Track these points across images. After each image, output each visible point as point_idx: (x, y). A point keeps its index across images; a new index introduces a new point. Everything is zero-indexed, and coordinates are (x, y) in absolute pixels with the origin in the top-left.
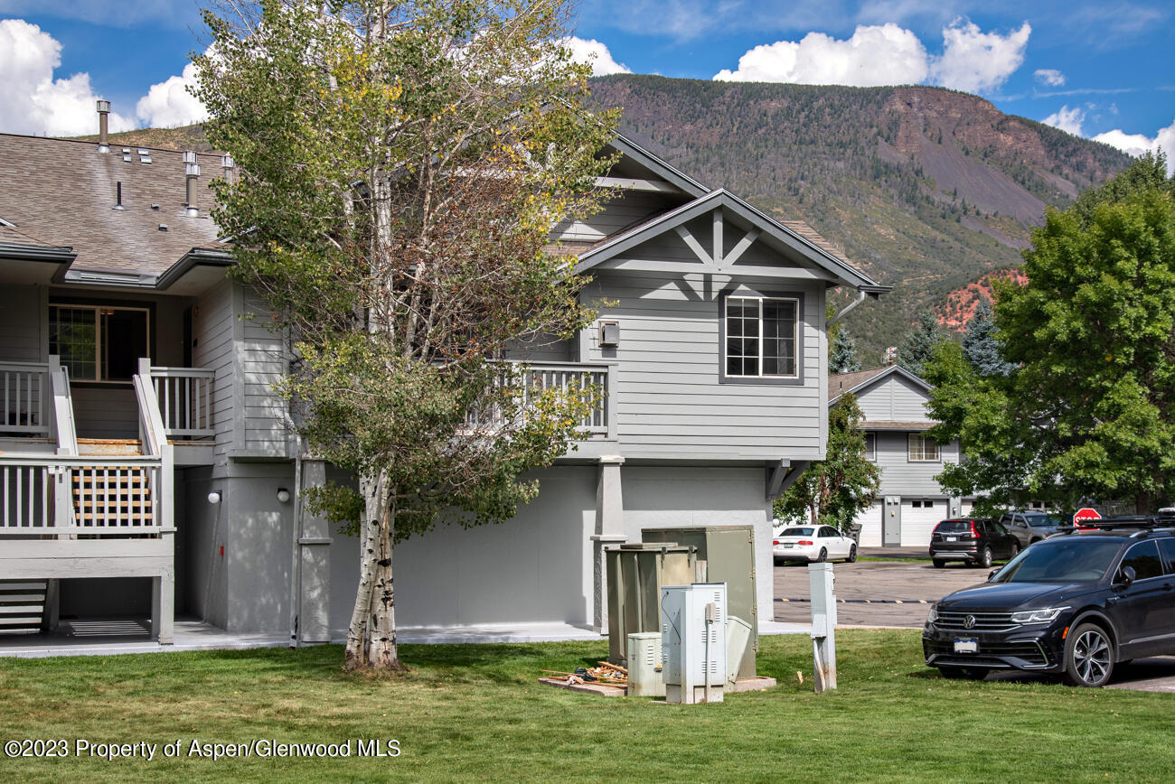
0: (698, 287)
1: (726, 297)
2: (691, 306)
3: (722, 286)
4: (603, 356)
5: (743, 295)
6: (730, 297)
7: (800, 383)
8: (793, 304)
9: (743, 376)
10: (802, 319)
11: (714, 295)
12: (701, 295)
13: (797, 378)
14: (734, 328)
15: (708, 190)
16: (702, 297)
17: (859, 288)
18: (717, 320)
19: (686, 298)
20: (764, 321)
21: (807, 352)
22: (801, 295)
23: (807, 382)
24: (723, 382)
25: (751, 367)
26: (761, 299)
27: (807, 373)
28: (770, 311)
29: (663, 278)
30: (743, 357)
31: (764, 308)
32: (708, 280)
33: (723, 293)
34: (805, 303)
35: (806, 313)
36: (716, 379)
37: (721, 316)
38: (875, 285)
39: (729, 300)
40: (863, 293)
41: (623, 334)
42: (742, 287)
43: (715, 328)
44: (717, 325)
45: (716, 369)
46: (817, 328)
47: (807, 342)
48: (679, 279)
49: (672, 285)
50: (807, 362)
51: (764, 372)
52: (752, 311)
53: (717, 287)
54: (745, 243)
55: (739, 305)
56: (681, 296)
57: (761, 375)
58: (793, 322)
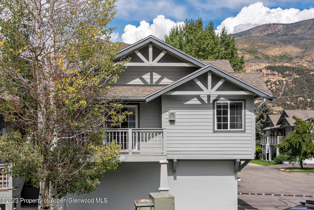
0: (205, 99)
1: (215, 102)
2: (203, 106)
3: (214, 98)
4: (170, 124)
5: (222, 101)
6: (217, 102)
7: (244, 132)
8: (241, 103)
9: (222, 130)
10: (245, 109)
11: (211, 102)
12: (206, 102)
13: (243, 130)
14: (219, 113)
15: (206, 65)
16: (207, 103)
17: (264, 97)
18: (212, 110)
19: (201, 103)
20: (230, 110)
21: (247, 121)
22: (245, 100)
23: (247, 131)
24: (214, 132)
25: (225, 127)
26: (229, 102)
27: (247, 128)
28: (232, 106)
29: (192, 97)
30: (222, 123)
31: (230, 105)
32: (209, 97)
33: (214, 101)
34: (246, 103)
35: (246, 107)
36: (212, 131)
37: (214, 109)
38: (271, 96)
39: (216, 103)
40: (265, 99)
41: (176, 117)
42: (222, 98)
43: (212, 113)
44: (212, 112)
45: (212, 128)
46: (251, 111)
47: (247, 117)
48: (198, 97)
49: (196, 99)
50: (247, 124)
51: (230, 128)
52: (226, 106)
53: (212, 99)
54: (220, 83)
55: (221, 105)
56: (199, 103)
57: (229, 129)
58: (241, 110)
